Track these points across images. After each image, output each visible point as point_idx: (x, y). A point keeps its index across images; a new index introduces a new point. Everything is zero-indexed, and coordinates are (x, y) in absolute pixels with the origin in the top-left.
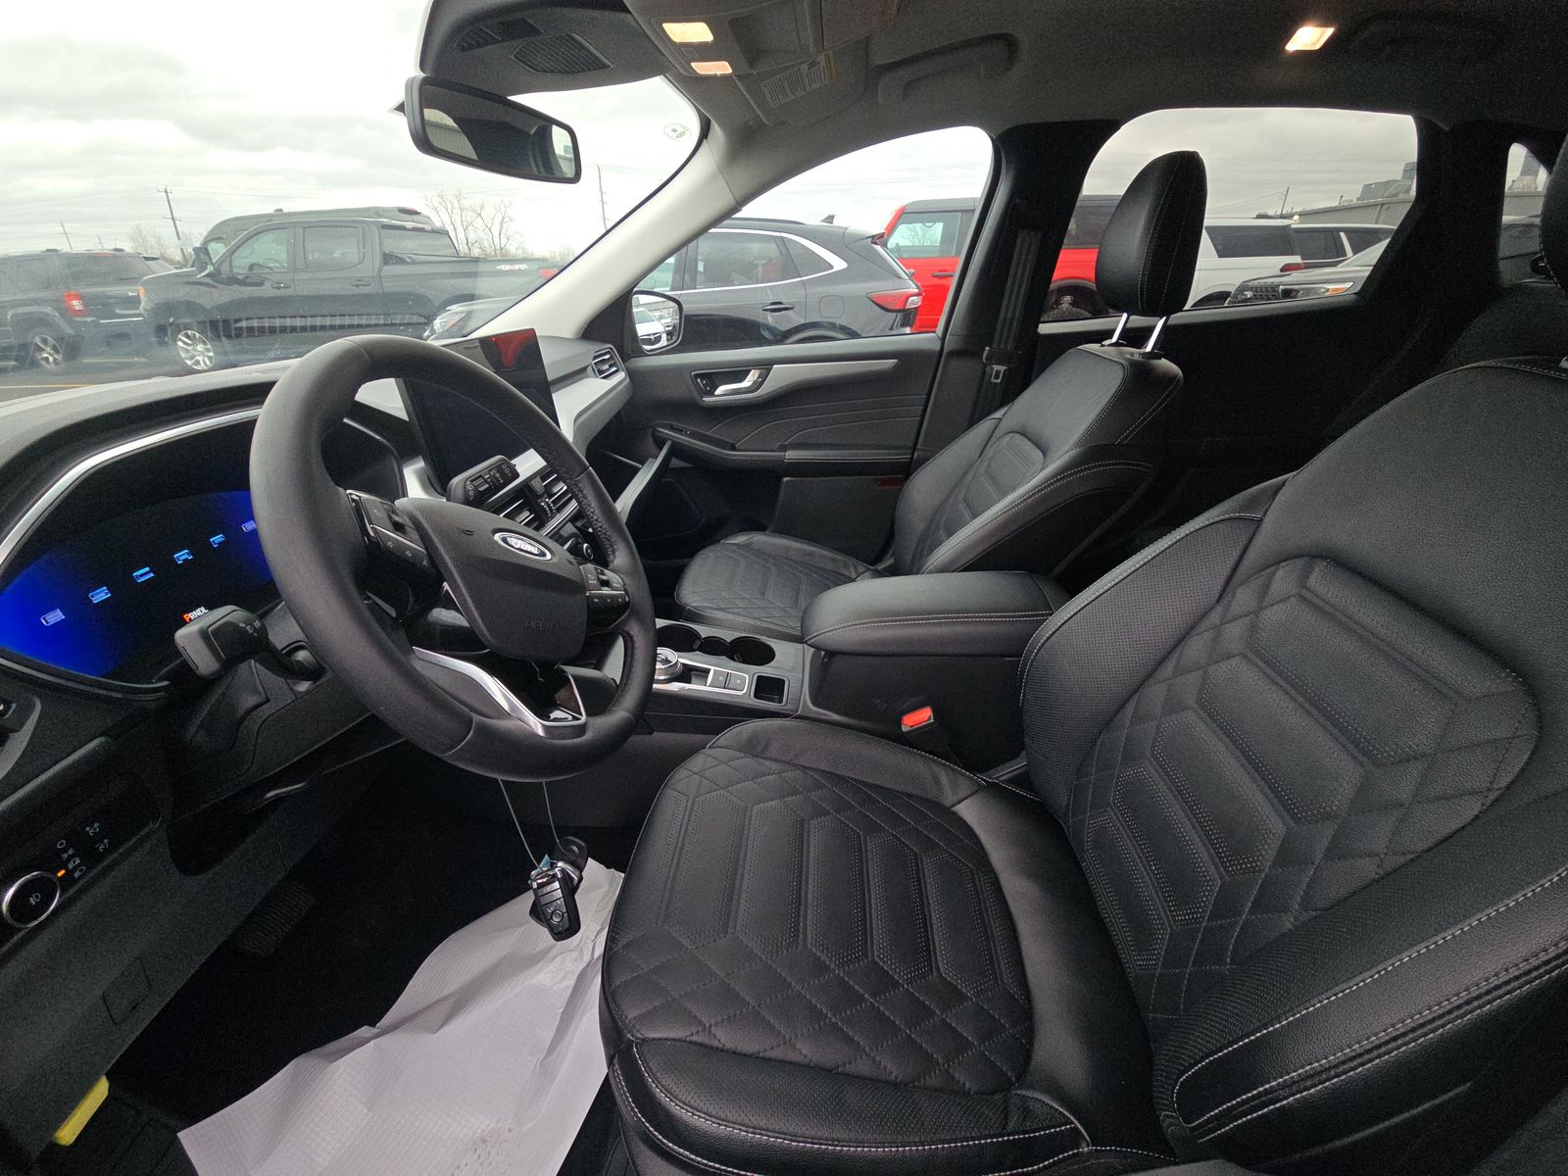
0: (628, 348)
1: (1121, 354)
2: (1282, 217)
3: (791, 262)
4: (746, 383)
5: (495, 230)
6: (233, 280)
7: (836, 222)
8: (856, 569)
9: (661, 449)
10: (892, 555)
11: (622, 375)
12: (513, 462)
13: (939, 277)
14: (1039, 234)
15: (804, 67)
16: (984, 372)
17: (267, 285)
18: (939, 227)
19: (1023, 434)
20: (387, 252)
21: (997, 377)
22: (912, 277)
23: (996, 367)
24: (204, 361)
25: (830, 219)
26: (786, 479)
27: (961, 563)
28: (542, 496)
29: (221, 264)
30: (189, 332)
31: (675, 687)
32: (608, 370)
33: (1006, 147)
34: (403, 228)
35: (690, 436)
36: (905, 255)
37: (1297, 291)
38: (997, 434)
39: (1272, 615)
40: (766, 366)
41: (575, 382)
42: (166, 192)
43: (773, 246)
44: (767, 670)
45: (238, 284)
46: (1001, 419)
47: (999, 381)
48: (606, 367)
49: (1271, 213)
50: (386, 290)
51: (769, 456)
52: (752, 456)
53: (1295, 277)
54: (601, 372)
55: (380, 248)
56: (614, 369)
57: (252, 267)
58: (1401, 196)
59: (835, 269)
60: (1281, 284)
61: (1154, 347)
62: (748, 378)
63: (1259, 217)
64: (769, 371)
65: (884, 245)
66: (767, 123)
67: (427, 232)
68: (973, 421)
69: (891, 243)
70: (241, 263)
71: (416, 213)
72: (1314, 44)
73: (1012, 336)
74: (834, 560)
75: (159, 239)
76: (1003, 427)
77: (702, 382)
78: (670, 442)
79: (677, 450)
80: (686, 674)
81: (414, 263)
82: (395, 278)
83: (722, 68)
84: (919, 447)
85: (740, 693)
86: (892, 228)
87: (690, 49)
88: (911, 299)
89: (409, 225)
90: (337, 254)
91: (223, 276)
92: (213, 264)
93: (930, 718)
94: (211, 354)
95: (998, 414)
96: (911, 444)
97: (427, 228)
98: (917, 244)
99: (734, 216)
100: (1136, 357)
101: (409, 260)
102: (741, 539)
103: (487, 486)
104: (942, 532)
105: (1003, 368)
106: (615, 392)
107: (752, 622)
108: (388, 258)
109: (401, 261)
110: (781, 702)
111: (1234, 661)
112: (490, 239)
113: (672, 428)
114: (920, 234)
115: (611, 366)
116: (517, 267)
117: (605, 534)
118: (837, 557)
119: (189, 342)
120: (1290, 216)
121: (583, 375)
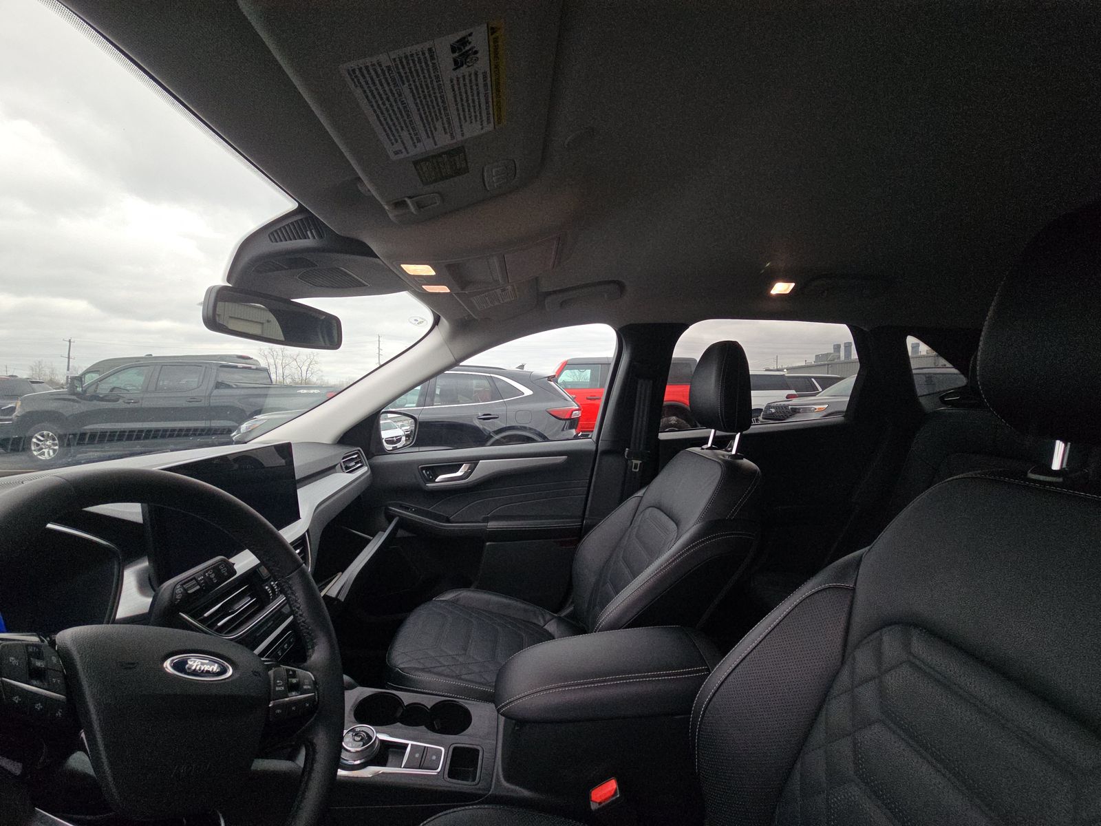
0: (373, 449)
1: (716, 455)
2: (778, 370)
3: (497, 391)
4: (459, 474)
5: (304, 368)
6: (95, 397)
7: (526, 369)
8: (544, 618)
9: (390, 523)
10: (572, 603)
11: (365, 469)
12: (232, 560)
13: (590, 399)
14: (651, 382)
15: (499, 291)
16: (627, 465)
17: (121, 401)
18: (588, 372)
19: (659, 508)
20: (220, 381)
21: (636, 468)
22: (574, 399)
23: (635, 462)
24: (49, 452)
25: (522, 367)
26: (488, 544)
27: (625, 620)
28: (267, 580)
29: (88, 388)
30: (45, 432)
31: (370, 772)
32: (354, 466)
33: (625, 335)
34: (236, 367)
35: (413, 512)
36: (569, 387)
37: (799, 409)
38: (641, 509)
39: (893, 681)
40: (474, 461)
41: (324, 477)
42: (70, 341)
43: (485, 383)
44: (462, 740)
45: (98, 400)
46: (642, 497)
47: (637, 470)
48: (353, 464)
49: (771, 368)
50: (212, 405)
51: (477, 526)
52: (462, 527)
53: (795, 401)
54: (347, 468)
55: (216, 377)
56: (360, 465)
57: (113, 389)
58: (836, 361)
59: (525, 395)
60: (789, 405)
61: (737, 451)
62: (460, 470)
63: (766, 370)
64: (476, 464)
65: (556, 382)
66: (476, 318)
67: (253, 369)
68: (623, 498)
69: (560, 380)
70: (104, 389)
71: (249, 358)
72: (785, 291)
73: (642, 442)
74: (526, 611)
75: (53, 371)
76: (645, 502)
77: (426, 472)
78: (397, 519)
79: (403, 524)
80: (383, 753)
81: (238, 387)
82: (222, 397)
83: (444, 289)
84: (586, 516)
85: (434, 773)
86: (560, 371)
87: (420, 279)
88: (574, 412)
89: (240, 365)
90: (183, 382)
91: (87, 395)
92: (82, 387)
93: (615, 793)
94: (57, 447)
95: (640, 493)
96: (580, 514)
97: (254, 367)
98: (576, 380)
99: (461, 364)
100: (727, 458)
101: (234, 386)
102: (449, 596)
103: (198, 587)
104: (609, 587)
105: (639, 462)
106: (358, 482)
107: (453, 682)
108: (219, 385)
109: (229, 387)
110: (474, 780)
111: (876, 728)
112: (299, 373)
113: (401, 507)
114: (577, 374)
115: (357, 463)
116: (312, 391)
117: (307, 629)
118: (527, 607)
119: (42, 439)
120: (781, 370)
121: (332, 471)
